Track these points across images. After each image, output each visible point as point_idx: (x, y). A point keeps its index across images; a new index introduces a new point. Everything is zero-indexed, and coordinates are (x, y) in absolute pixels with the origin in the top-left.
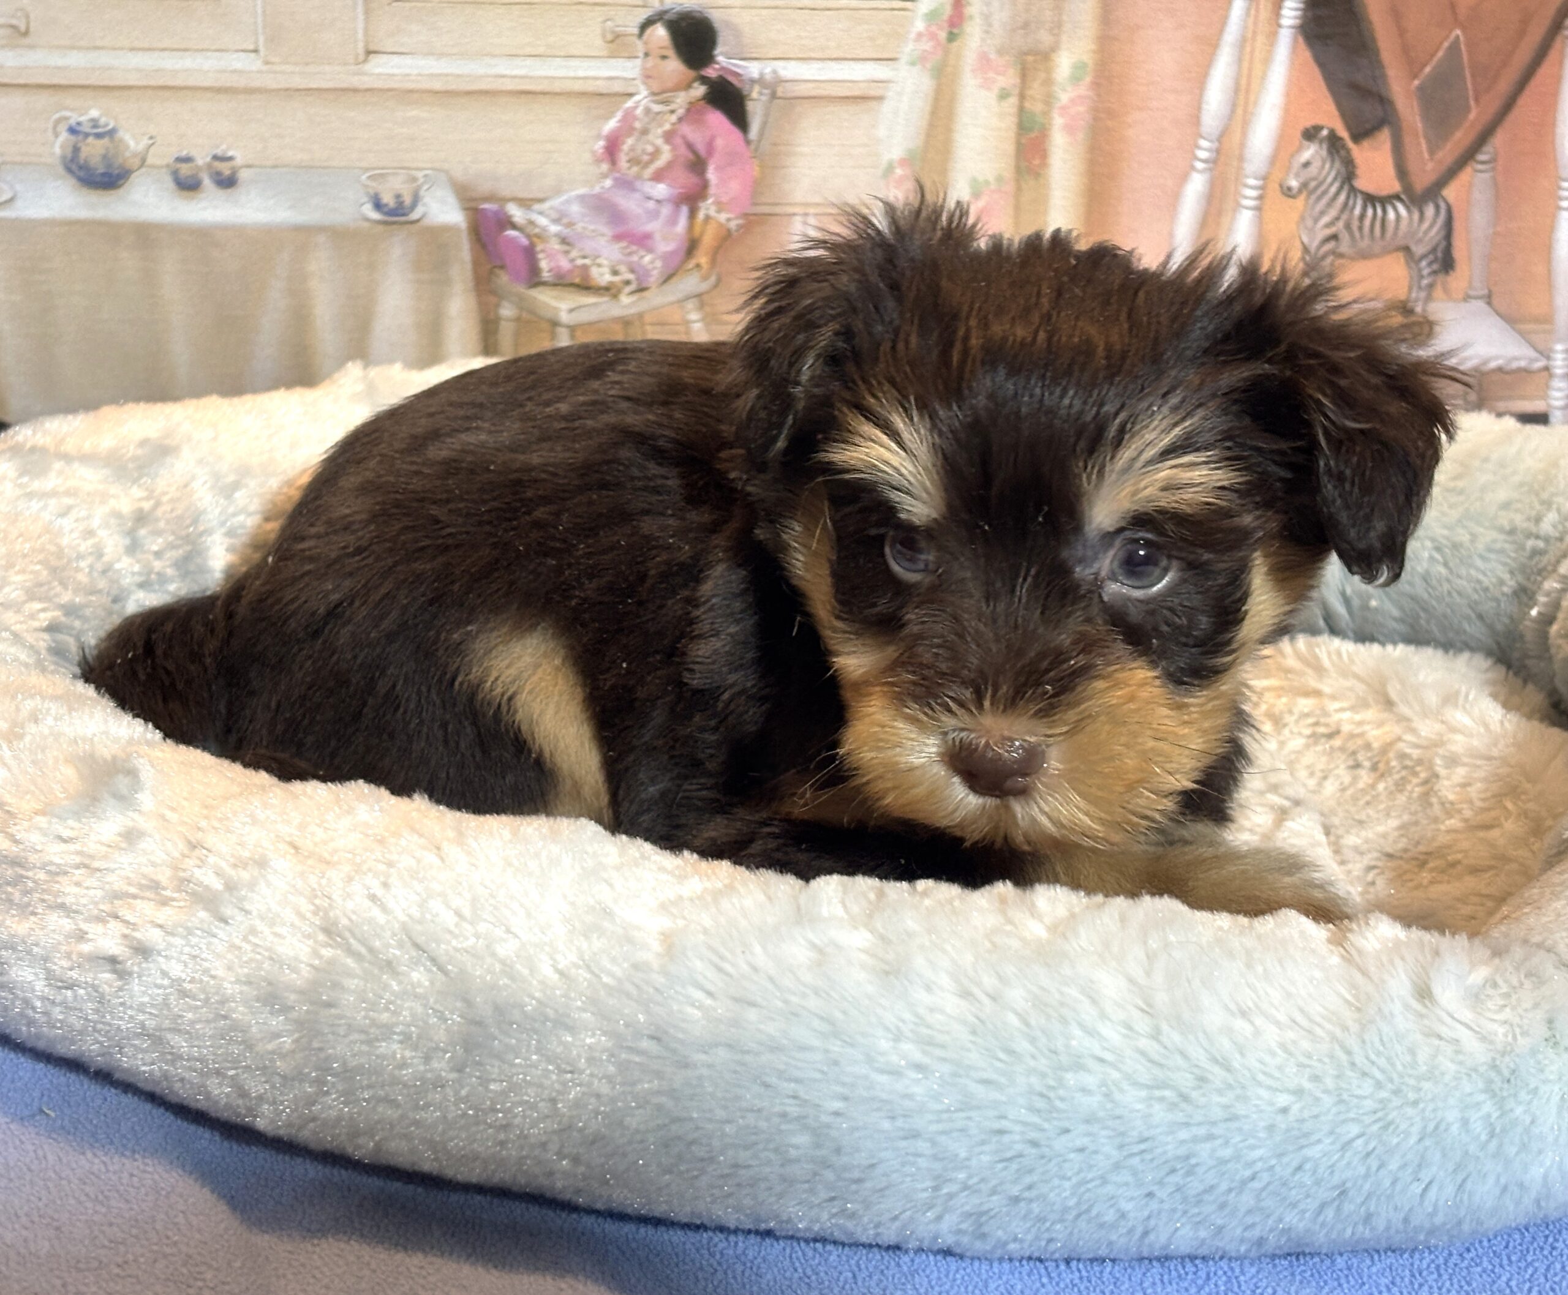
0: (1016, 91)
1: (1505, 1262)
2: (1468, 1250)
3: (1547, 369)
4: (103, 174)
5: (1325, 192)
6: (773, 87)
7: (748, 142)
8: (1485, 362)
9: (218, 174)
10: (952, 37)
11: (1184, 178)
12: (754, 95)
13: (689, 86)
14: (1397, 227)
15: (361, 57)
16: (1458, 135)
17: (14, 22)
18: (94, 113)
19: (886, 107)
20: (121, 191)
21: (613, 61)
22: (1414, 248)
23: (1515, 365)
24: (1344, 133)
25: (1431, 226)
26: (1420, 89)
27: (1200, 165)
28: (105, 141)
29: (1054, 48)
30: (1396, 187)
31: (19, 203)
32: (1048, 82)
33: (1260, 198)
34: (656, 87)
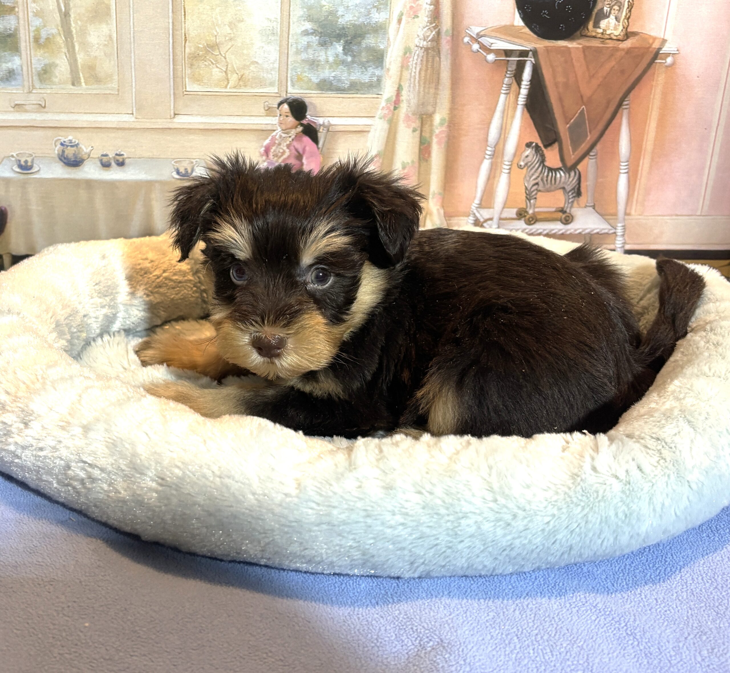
0: (419, 129)
1: (648, 568)
2: (632, 563)
3: (615, 233)
4: (74, 161)
5: (534, 167)
6: (328, 127)
7: (318, 148)
8: (592, 231)
9: (118, 160)
10: (395, 108)
11: (481, 162)
12: (321, 130)
13: (296, 127)
14: (560, 180)
15: (172, 116)
16: (583, 145)
17: (40, 103)
18: (70, 138)
19: (370, 135)
20: (80, 168)
21: (268, 118)
22: (566, 187)
23: (603, 231)
24: (541, 145)
25: (573, 180)
26: (569, 128)
27: (487, 157)
28: (75, 148)
29: (434, 112)
30: (559, 165)
31: (41, 172)
32: (431, 125)
33: (510, 169)
34: (284, 128)
